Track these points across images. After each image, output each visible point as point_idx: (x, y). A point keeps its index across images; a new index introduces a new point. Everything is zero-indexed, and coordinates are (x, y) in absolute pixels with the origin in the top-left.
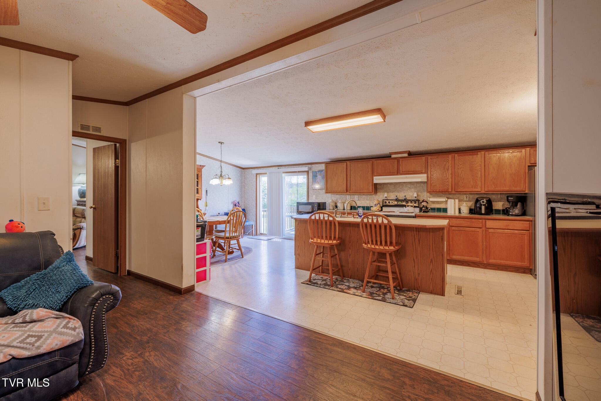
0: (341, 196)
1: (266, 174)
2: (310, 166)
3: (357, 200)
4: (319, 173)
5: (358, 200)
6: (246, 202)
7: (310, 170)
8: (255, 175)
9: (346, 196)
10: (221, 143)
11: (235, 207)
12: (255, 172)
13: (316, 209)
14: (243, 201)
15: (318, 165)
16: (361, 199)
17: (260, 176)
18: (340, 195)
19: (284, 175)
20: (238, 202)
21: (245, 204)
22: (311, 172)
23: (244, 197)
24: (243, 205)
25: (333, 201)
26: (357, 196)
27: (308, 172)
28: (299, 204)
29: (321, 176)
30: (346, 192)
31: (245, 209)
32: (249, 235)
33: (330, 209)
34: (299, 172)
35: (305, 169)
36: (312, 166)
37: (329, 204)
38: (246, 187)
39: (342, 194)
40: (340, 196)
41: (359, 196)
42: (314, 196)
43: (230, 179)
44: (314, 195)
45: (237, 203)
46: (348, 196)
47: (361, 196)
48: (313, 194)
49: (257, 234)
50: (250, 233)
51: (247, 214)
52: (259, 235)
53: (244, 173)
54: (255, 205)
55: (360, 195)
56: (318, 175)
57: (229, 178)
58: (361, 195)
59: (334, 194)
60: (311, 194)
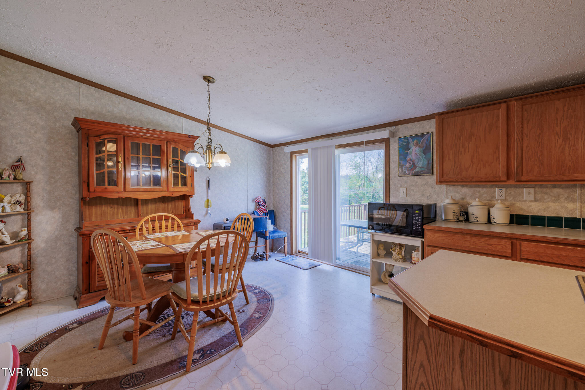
0: (477, 189)
1: (306, 151)
2: (392, 128)
3: (532, 201)
4: (415, 141)
5: (535, 200)
6: (276, 199)
7: (393, 137)
8: (289, 155)
9: (492, 190)
10: (208, 79)
11: (258, 206)
12: (288, 150)
13: (418, 221)
14: (272, 197)
15: (413, 123)
16: (546, 197)
17: (298, 157)
18: (471, 187)
19: (337, 151)
20: (264, 200)
21: (275, 202)
22: (395, 141)
23: (273, 191)
24: (272, 204)
25: (456, 203)
26: (532, 190)
27: (386, 142)
28: (372, 207)
29: (420, 147)
30: (505, 179)
31: (273, 210)
32: (280, 251)
33: (446, 220)
34: (368, 142)
35: (384, 134)
36: (398, 129)
37: (445, 208)
38: (276, 176)
39: (478, 186)
40: (472, 190)
41: (537, 189)
42: (403, 191)
43: (225, 153)
44: (401, 187)
45: (262, 201)
46: (497, 189)
47: (545, 190)
48: (399, 186)
49: (293, 253)
50: (282, 249)
51: (278, 217)
52: (296, 253)
53: (273, 154)
54: (289, 204)
55: (541, 186)
56: (411, 145)
57: (222, 152)
58: (547, 187)
59: (454, 185)
60: (395, 185)
